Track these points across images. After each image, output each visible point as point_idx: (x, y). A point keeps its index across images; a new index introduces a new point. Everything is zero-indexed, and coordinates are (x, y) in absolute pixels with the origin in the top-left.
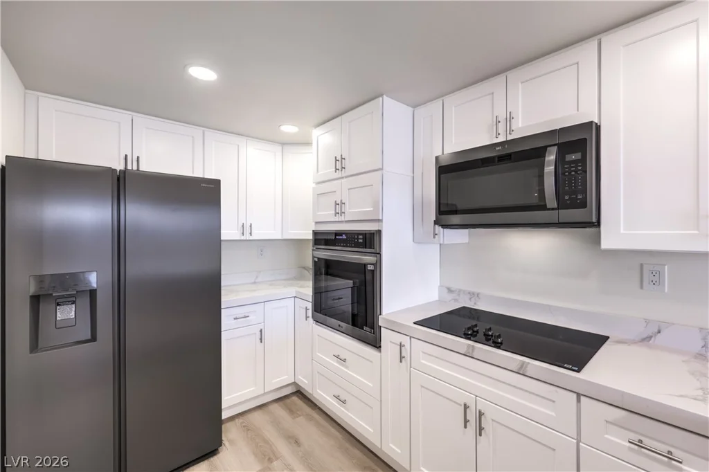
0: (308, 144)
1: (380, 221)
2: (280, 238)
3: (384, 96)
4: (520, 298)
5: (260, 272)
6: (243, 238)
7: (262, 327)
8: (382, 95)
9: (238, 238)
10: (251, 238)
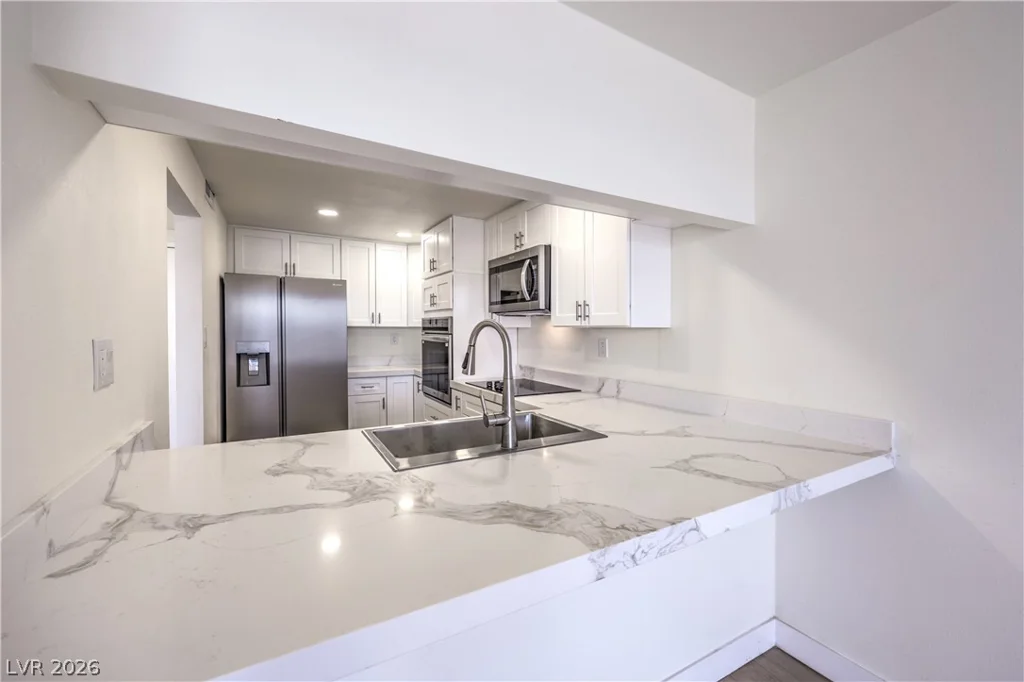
0: (419, 244)
1: (451, 310)
2: (405, 325)
3: (454, 217)
4: (552, 369)
5: (393, 356)
6: (373, 325)
7: (384, 396)
8: (451, 216)
9: (369, 325)
10: (380, 325)
